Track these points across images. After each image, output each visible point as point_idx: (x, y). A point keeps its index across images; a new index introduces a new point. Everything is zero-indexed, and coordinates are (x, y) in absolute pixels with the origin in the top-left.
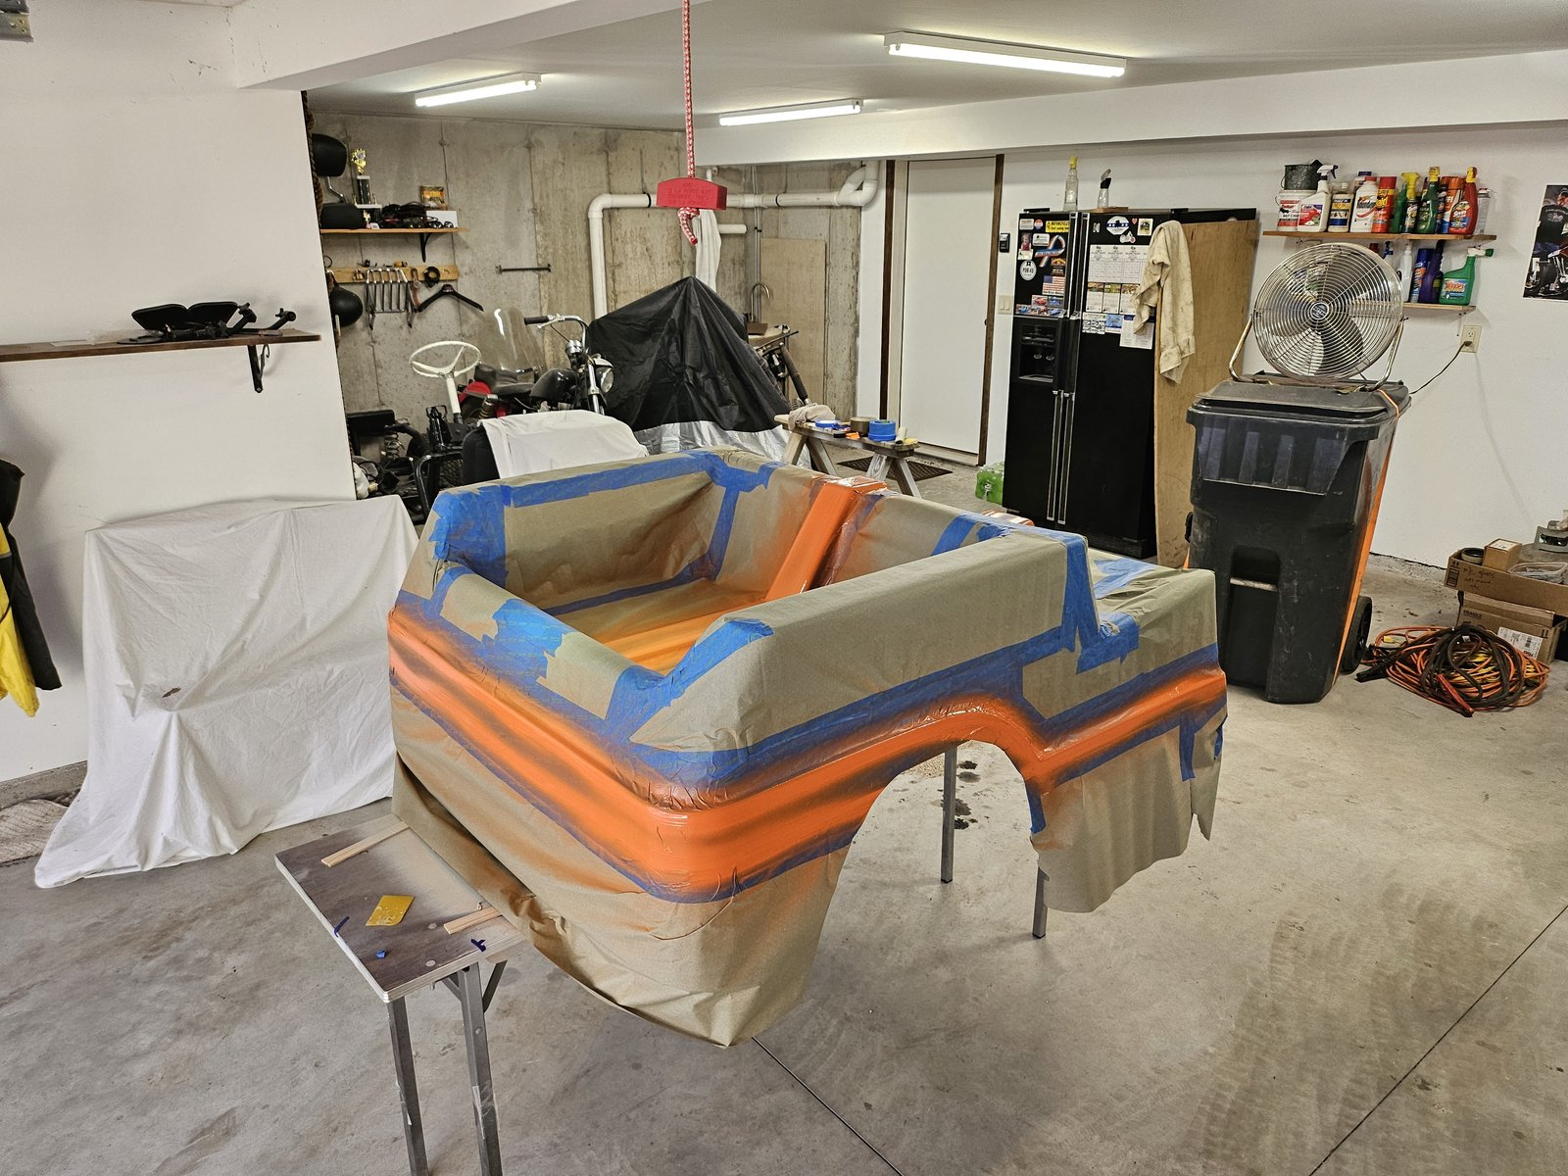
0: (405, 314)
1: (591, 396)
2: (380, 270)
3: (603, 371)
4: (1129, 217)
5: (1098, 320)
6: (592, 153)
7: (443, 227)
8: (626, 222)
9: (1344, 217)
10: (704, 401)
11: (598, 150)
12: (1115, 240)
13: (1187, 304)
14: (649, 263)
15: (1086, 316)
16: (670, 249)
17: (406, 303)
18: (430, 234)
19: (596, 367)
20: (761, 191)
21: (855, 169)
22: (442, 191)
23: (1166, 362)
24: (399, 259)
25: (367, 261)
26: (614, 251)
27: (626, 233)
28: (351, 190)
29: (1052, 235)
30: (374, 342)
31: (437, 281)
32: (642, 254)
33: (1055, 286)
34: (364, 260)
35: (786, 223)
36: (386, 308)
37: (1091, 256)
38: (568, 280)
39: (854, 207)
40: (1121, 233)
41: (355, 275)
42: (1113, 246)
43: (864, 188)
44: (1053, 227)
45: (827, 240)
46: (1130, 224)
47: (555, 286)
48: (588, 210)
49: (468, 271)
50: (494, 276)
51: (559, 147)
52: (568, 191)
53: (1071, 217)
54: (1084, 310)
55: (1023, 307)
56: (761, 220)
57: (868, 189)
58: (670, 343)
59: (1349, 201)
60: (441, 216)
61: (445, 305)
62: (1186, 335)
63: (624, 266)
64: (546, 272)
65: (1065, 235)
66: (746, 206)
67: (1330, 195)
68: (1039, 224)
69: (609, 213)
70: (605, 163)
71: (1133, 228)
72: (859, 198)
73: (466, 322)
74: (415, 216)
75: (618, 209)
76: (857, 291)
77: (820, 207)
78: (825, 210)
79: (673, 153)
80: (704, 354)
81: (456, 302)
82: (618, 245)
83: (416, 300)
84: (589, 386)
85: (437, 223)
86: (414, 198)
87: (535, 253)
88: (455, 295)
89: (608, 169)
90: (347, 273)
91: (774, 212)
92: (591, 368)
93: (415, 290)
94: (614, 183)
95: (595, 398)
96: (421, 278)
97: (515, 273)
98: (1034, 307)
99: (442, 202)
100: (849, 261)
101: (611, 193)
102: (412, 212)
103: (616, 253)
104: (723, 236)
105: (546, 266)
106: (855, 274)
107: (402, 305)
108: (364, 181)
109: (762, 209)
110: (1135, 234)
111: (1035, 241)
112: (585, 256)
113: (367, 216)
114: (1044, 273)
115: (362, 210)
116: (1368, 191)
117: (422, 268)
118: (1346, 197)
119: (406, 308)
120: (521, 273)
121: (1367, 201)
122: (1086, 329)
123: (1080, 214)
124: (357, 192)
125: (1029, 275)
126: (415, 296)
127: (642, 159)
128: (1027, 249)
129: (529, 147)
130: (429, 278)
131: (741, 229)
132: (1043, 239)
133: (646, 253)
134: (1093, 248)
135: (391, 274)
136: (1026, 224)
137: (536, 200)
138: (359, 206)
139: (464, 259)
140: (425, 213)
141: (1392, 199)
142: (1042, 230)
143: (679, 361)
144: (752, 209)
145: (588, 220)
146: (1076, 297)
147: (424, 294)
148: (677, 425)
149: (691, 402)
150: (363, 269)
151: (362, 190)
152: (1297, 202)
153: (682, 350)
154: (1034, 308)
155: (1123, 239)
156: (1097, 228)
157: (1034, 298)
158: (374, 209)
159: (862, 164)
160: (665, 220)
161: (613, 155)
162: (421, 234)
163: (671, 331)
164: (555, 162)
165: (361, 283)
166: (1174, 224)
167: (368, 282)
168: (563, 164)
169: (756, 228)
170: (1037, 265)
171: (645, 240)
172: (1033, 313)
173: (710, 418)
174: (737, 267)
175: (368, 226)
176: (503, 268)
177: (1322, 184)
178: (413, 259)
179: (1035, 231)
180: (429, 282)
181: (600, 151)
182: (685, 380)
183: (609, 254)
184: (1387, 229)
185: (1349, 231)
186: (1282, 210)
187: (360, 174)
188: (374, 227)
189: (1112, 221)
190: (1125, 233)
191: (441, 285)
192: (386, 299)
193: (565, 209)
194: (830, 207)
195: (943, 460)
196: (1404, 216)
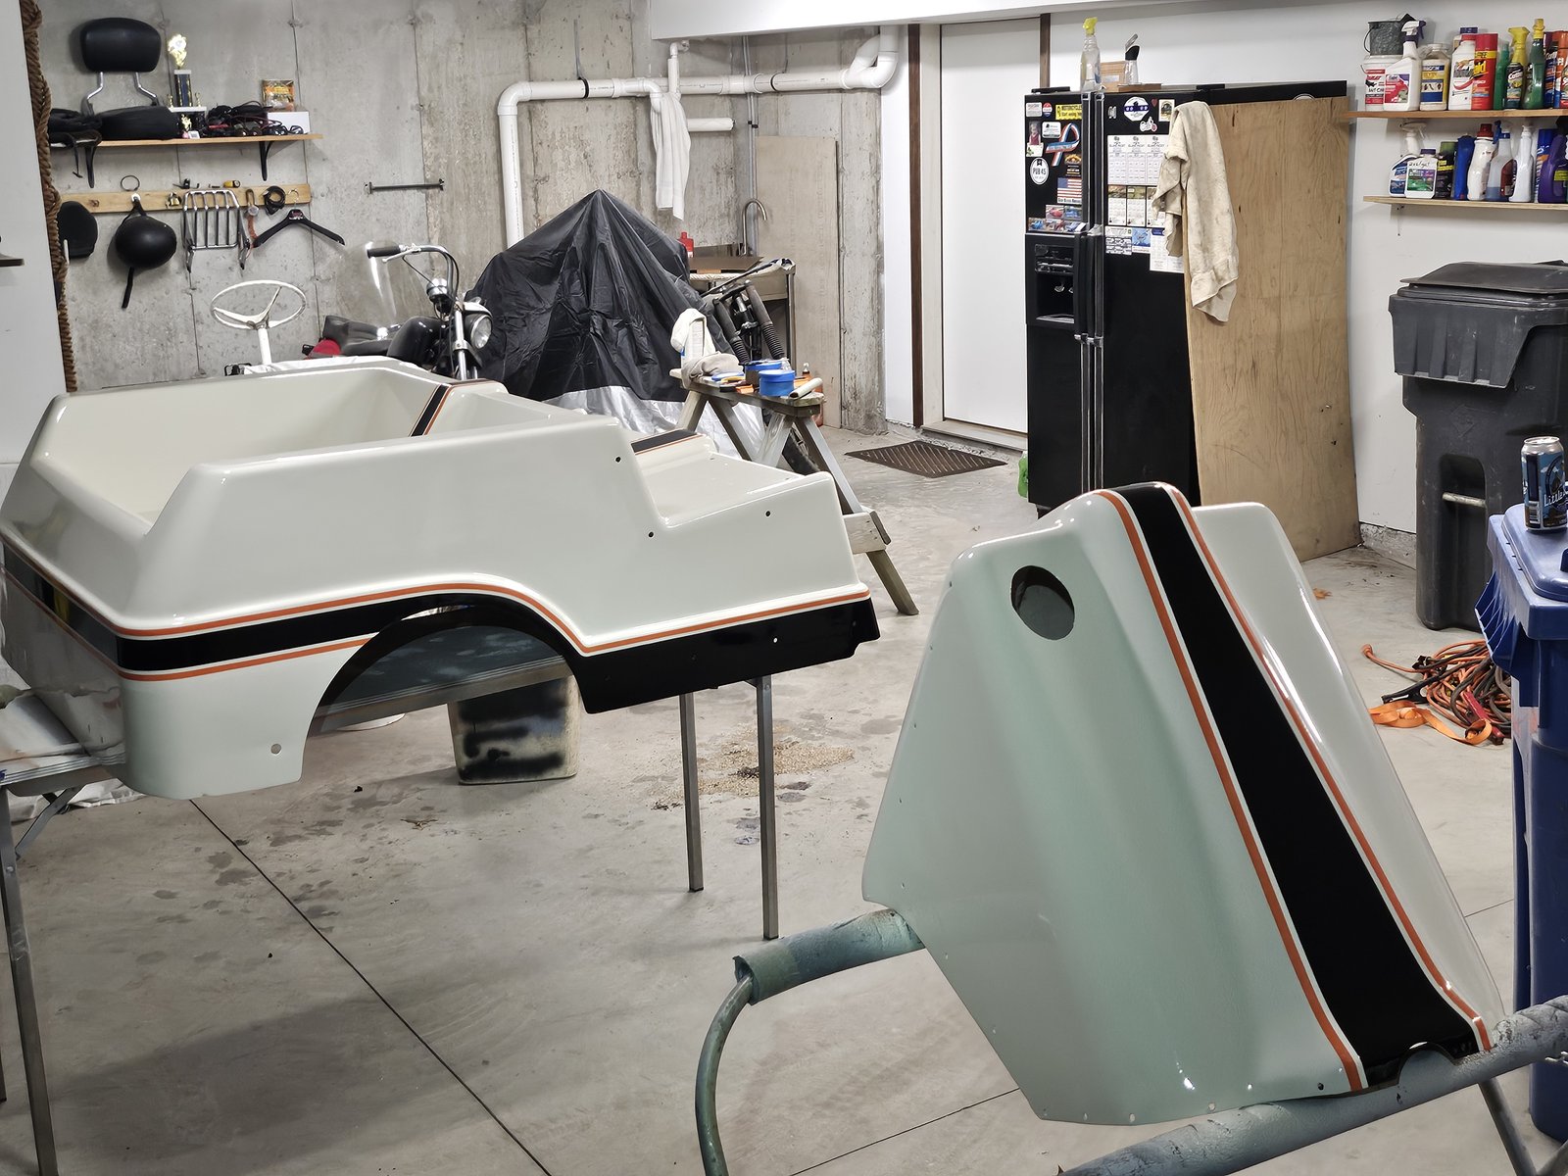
0: (236, 249)
1: (457, 352)
2: (203, 192)
3: (475, 319)
4: (1147, 98)
5: (1123, 236)
6: (503, 28)
7: (287, 132)
8: (554, 120)
9: (1437, 90)
10: (615, 359)
11: (513, 23)
12: (1133, 129)
13: (1222, 213)
14: (589, 176)
15: (1109, 232)
16: (619, 155)
17: (238, 235)
18: (271, 142)
19: (465, 313)
20: (756, 68)
21: (870, 37)
22: (290, 85)
23: (1198, 292)
24: (229, 178)
25: (186, 181)
26: (535, 160)
27: (553, 134)
28: (168, 88)
29: (1064, 123)
30: (194, 289)
31: (281, 205)
32: (579, 163)
33: (1071, 192)
34: (183, 180)
35: (787, 114)
36: (211, 243)
37: (1110, 149)
38: (468, 199)
39: (871, 90)
40: (1140, 118)
41: (169, 200)
42: (1133, 136)
43: (879, 63)
44: (1066, 112)
45: (838, 138)
46: (1150, 107)
47: (450, 210)
48: (497, 104)
49: (326, 191)
50: (362, 197)
51: (457, 21)
52: (469, 81)
53: (1082, 99)
54: (1106, 224)
55: (1037, 221)
56: (756, 110)
57: (885, 64)
58: (571, 281)
59: (1442, 68)
60: (286, 119)
61: (292, 237)
62: (1223, 255)
63: (551, 180)
64: (437, 190)
65: (1077, 122)
66: (731, 93)
67: (1418, 62)
68: (1048, 109)
69: (530, 108)
70: (524, 40)
71: (1153, 112)
72: (873, 77)
73: (322, 259)
74: (250, 120)
75: (542, 101)
76: (878, 207)
77: (829, 90)
78: (835, 96)
79: (626, 24)
80: (616, 296)
81: (309, 234)
82: (542, 151)
83: (252, 232)
84: (454, 338)
85: (280, 128)
86: (253, 97)
87: (421, 166)
88: (306, 224)
89: (527, 48)
90: (158, 197)
91: (771, 99)
92: (458, 316)
93: (250, 219)
94: (537, 66)
95: (462, 357)
96: (260, 202)
97: (392, 193)
98: (1049, 220)
99: (291, 100)
100: (866, 167)
101: (530, 80)
102: (247, 115)
103: (540, 161)
104: (692, 134)
105: (437, 182)
106: (874, 182)
107: (233, 238)
108: (185, 77)
109: (757, 95)
110: (1156, 120)
111: (1046, 132)
112: (494, 167)
113: (187, 122)
114: (1057, 174)
115: (179, 114)
116: (1466, 53)
117: (260, 188)
118: (1437, 62)
119: (238, 242)
120: (400, 193)
121: (1465, 67)
122: (1110, 249)
123: (1092, 94)
124: (174, 91)
125: (1040, 178)
126: (250, 226)
127: (576, 33)
128: (1035, 142)
129: (414, 24)
130: (270, 201)
131: (727, 124)
132: (1052, 129)
133: (584, 161)
134: (1111, 139)
135: (218, 197)
136: (1035, 110)
137: (423, 94)
138: (173, 109)
139: (321, 176)
140: (265, 116)
141: (1492, 63)
142: (1052, 118)
143: (584, 305)
144: (745, 95)
145: (497, 118)
146: (1095, 207)
147: (264, 223)
148: (583, 393)
149: (599, 359)
150: (180, 192)
151: (181, 89)
152: (1383, 72)
153: (587, 289)
154: (1050, 223)
155: (1143, 127)
156: (1113, 113)
157: (1049, 208)
158: (196, 113)
159: (876, 30)
160: (611, 115)
161: (534, 30)
162: (262, 144)
163: (573, 264)
164: (450, 41)
165: (178, 211)
166: (1198, 106)
167: (186, 208)
168: (462, 44)
169: (750, 123)
170: (1049, 163)
171: (582, 143)
172: (1048, 229)
173: (624, 383)
174: (723, 177)
175: (185, 135)
176: (374, 185)
177: (1408, 47)
178: (250, 177)
179: (1044, 118)
180: (270, 207)
181: (514, 25)
182: (592, 330)
183: (529, 165)
184: (1490, 103)
185: (1447, 109)
186: (1369, 84)
187: (179, 68)
188: (192, 137)
189: (1130, 103)
190: (1145, 119)
191: (287, 210)
192: (211, 231)
193: (465, 105)
194: (841, 90)
195: (996, 447)
196: (1506, 86)
